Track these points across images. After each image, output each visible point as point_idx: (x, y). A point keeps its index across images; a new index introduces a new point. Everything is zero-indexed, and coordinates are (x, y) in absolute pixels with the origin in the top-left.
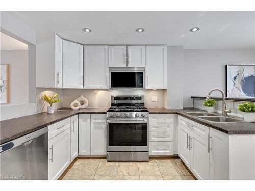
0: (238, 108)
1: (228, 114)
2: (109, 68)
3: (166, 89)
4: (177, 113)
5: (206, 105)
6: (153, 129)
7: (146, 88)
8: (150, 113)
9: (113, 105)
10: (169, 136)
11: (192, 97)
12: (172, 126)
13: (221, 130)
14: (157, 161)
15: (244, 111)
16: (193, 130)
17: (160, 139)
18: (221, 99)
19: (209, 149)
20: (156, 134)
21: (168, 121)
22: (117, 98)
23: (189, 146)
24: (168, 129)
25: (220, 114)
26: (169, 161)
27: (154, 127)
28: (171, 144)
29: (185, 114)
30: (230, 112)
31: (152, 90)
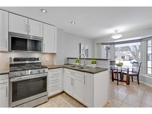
0: (91, 62)
1: (86, 65)
2: (9, 32)
3: (56, 53)
4: (64, 67)
5: (76, 62)
6: (50, 79)
7: (44, 52)
8: (49, 69)
9: (11, 65)
10: (59, 81)
11: (68, 58)
12: (61, 75)
13: (90, 73)
14: (53, 99)
15: (93, 63)
16: (75, 75)
17: (54, 85)
18: (83, 59)
19: (84, 82)
20: (52, 82)
21: (59, 72)
22: (15, 60)
23: (72, 84)
24: (59, 77)
25: (82, 66)
26: (59, 96)
27: (51, 78)
28: (60, 86)
29: (68, 67)
30: (87, 64)
31: (47, 53)
